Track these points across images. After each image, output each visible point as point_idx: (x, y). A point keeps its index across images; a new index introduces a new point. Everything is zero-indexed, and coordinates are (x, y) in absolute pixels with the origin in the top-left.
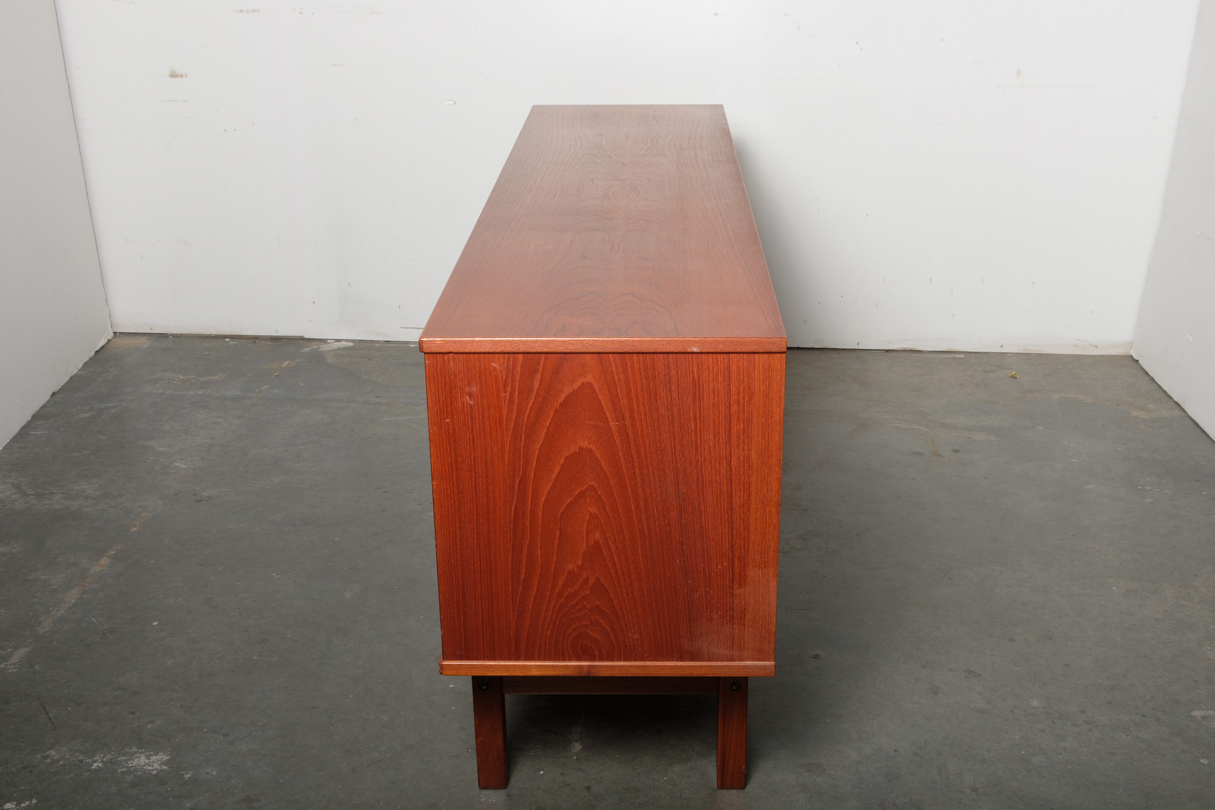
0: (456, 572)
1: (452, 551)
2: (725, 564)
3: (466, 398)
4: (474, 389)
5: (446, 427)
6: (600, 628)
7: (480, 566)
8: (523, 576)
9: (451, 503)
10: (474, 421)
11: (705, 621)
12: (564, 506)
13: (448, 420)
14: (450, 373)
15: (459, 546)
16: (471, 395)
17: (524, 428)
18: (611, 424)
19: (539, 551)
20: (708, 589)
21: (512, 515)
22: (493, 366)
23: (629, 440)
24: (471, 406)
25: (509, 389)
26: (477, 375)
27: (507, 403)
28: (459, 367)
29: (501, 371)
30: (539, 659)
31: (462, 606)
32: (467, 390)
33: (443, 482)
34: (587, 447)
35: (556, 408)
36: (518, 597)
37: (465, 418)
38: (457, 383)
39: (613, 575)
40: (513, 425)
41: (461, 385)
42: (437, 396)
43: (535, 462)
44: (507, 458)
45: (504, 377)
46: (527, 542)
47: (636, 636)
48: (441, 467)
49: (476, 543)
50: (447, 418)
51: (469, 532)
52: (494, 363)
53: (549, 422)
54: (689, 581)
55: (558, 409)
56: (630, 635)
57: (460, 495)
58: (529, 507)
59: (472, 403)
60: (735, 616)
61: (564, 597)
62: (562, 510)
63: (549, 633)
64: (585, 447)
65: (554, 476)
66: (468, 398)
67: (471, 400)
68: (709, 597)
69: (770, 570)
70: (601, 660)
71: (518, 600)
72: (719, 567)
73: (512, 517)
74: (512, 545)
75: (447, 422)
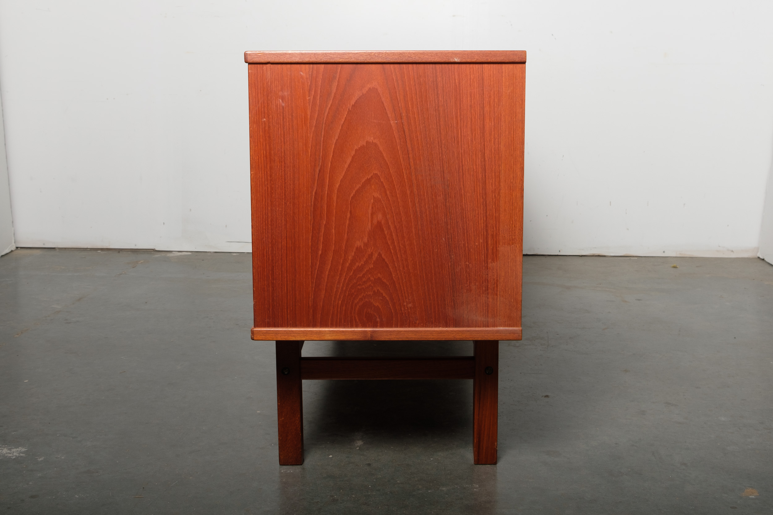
0: (267, 249)
1: (265, 231)
2: (481, 241)
3: (279, 101)
4: (286, 94)
5: (263, 125)
6: (381, 298)
7: (286, 244)
8: (320, 252)
9: (265, 190)
10: (285, 119)
11: (465, 291)
12: (354, 191)
13: (265, 119)
14: (268, 80)
15: (270, 226)
16: (283, 98)
17: (324, 125)
18: (392, 122)
19: (333, 230)
20: (467, 263)
21: (313, 199)
22: (300, 74)
23: (405, 135)
24: (283, 107)
25: (313, 93)
26: (288, 82)
27: (311, 105)
28: (274, 76)
29: (307, 78)
30: (332, 326)
31: (271, 278)
32: (280, 94)
33: (259, 172)
34: (372, 141)
35: (349, 109)
36: (316, 271)
37: (278, 117)
38: (273, 89)
39: (392, 251)
40: (315, 123)
41: (276, 91)
42: (257, 99)
43: (332, 155)
44: (310, 151)
45: (309, 83)
46: (324, 223)
47: (410, 305)
48: (258, 159)
49: (283, 223)
50: (264, 117)
51: (278, 214)
52: (302, 72)
53: (343, 121)
54: (452, 256)
55: (350, 109)
56: (405, 304)
57: (272, 183)
58: (326, 192)
59: (283, 105)
60: (489, 286)
61: (353, 270)
62: (352, 195)
63: (340, 302)
64: (371, 142)
65: (346, 166)
66: (281, 101)
67: (283, 103)
68: (468, 270)
69: (516, 246)
70: (382, 326)
71: (316, 273)
72: (476, 244)
73: (313, 201)
74: (312, 225)
75: (264, 121)
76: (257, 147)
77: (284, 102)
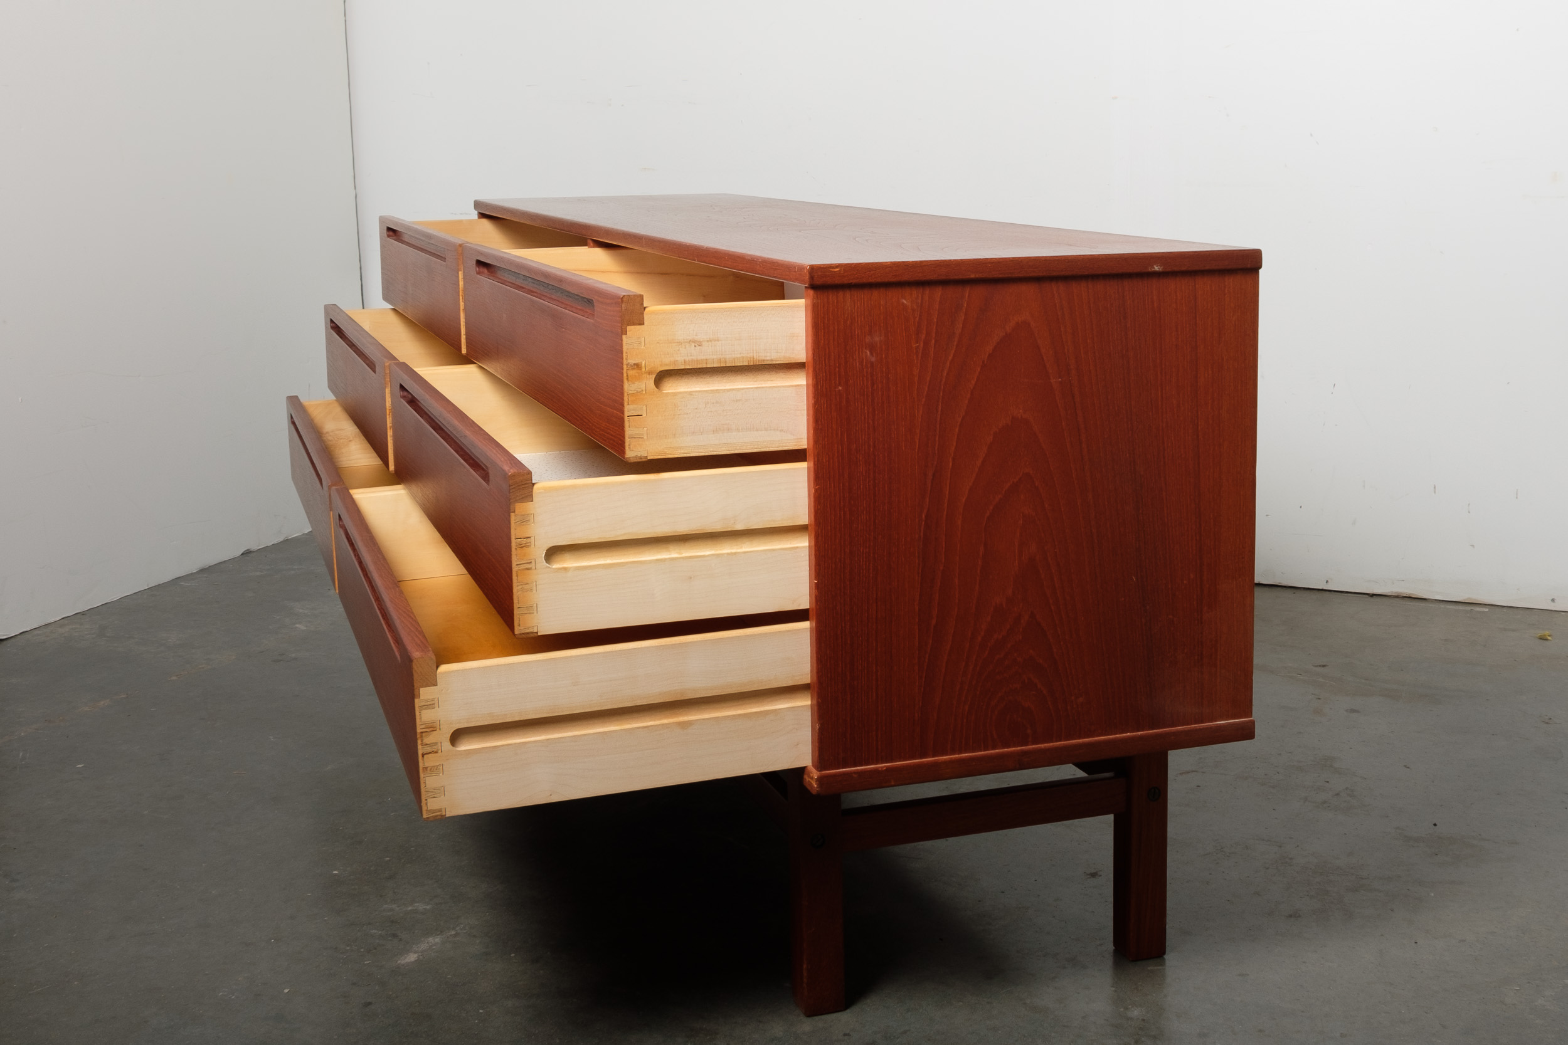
0: (843, 625)
1: (839, 591)
2: (1192, 576)
3: (866, 352)
4: (877, 339)
5: (837, 397)
6: (1034, 693)
7: (877, 612)
8: (934, 622)
9: (840, 517)
10: (875, 386)
11: (1168, 665)
12: (991, 508)
13: (840, 388)
14: (846, 316)
15: (848, 583)
16: (872, 348)
17: (942, 392)
18: (1053, 381)
19: (956, 580)
20: (1171, 617)
21: (923, 527)
22: (903, 303)
23: (1075, 402)
24: (872, 364)
25: (923, 336)
26: (882, 317)
27: (920, 358)
28: (858, 308)
29: (913, 311)
30: (953, 749)
31: (849, 678)
32: (867, 340)
33: (829, 485)
34: (1021, 417)
35: (983, 362)
36: (927, 655)
37: (863, 384)
38: (855, 332)
39: (1053, 608)
40: (927, 389)
41: (859, 334)
42: (827, 353)
43: (955, 444)
44: (917, 441)
45: (917, 319)
46: (941, 567)
47: (1081, 700)
48: (829, 462)
49: (871, 575)
50: (840, 384)
51: (863, 559)
52: (905, 299)
53: (973, 382)
54: (1148, 607)
55: (986, 362)
56: (1073, 698)
57: (852, 503)
58: (945, 513)
59: (873, 359)
60: (1204, 653)
61: (988, 648)
62: (988, 514)
63: (967, 707)
64: (1020, 417)
65: (979, 463)
66: (868, 353)
68: (1172, 629)
70: (1035, 741)
71: (927, 660)
72: (1185, 582)
73: (922, 531)
74: (920, 575)
75: (839, 390)
76: (826, 439)
77: (874, 355)
